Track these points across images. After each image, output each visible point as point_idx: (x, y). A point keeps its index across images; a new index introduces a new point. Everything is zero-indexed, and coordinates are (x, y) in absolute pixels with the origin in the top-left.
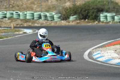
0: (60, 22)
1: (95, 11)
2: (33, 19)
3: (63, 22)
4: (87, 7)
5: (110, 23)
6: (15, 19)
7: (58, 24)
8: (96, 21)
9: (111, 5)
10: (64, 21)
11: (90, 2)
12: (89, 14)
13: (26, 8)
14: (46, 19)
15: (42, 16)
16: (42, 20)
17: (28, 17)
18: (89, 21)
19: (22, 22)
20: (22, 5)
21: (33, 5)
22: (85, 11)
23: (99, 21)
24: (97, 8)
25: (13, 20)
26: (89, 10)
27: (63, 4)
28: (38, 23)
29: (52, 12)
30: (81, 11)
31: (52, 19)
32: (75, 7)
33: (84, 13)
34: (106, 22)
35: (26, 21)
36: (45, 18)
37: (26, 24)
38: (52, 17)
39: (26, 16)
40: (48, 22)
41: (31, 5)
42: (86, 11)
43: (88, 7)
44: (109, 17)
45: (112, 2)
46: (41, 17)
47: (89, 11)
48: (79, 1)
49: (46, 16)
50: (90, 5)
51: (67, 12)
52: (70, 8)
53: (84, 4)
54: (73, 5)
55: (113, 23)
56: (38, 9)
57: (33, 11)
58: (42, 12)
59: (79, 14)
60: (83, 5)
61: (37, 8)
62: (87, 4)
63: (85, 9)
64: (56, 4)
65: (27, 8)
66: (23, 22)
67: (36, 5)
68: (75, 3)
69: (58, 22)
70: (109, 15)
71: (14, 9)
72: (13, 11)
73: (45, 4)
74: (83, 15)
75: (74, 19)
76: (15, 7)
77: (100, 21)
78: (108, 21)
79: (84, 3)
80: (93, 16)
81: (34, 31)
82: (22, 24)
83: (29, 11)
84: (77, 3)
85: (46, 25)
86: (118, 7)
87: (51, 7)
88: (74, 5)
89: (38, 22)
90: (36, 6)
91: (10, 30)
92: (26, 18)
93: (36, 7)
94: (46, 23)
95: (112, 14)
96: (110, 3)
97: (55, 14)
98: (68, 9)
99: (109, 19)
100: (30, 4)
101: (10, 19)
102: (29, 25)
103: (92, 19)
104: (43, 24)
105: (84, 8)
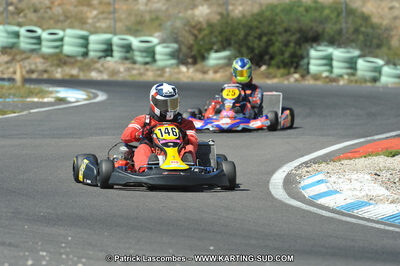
0: (176, 70)
1: (294, 38)
2: (85, 54)
3: (183, 69)
4: (266, 23)
5: (341, 83)
6: (23, 52)
7: (167, 75)
8: (295, 72)
9: (346, 23)
10: (188, 69)
11: (278, 10)
12: (271, 50)
13: (62, 18)
14: (126, 59)
15: (115, 48)
16: (116, 62)
17: (68, 49)
18: (272, 70)
19: (49, 64)
20: (50, 8)
21: (85, 9)
22: (260, 37)
23: (305, 72)
24: (300, 31)
25: (16, 55)
26: (273, 34)
27: (186, 9)
28: (102, 69)
29: (151, 35)
30: (247, 35)
31: (148, 60)
32: (227, 23)
33: (255, 45)
34: (327, 77)
35: (61, 60)
36: (123, 54)
37: (59, 70)
38: (151, 53)
39: (62, 46)
40: (134, 69)
41: (81, 8)
42: (265, 39)
43: (270, 25)
44: (339, 61)
45: (351, 12)
46: (112, 51)
47: (273, 38)
48: (241, 4)
49: (128, 48)
50: (278, 18)
51: (200, 37)
52: (210, 25)
53: (258, 14)
54: (221, 14)
55: (350, 81)
56: (103, 25)
57: (87, 30)
58: (115, 34)
59: (241, 46)
60: (253, 15)
61: (99, 20)
62: (268, 14)
63: (259, 31)
64: (164, 8)
65: (67, 17)
66: (52, 66)
67: (95, 9)
68: (227, 9)
69: (168, 70)
70: (338, 53)
71: (20, 20)
72: (20, 25)
73: (125, 7)
74: (251, 50)
75: (222, 62)
76: (27, 11)
77: (308, 72)
78: (333, 75)
79: (256, 9)
80: (287, 55)
81: (91, 95)
82: (46, 71)
83: (72, 27)
84: (233, 10)
85: (129, 79)
86: (369, 30)
87: (147, 17)
88: (225, 16)
89: (102, 65)
90: (95, 13)
91: (10, 88)
92: (61, 52)
93: (95, 17)
94: (129, 70)
95: (348, 52)
96: (344, 14)
97: (159, 44)
98: (205, 26)
99: (339, 68)
100: (76, 6)
101: (9, 50)
102: (72, 76)
103: (281, 65)
104: (118, 72)
105: (257, 28)
